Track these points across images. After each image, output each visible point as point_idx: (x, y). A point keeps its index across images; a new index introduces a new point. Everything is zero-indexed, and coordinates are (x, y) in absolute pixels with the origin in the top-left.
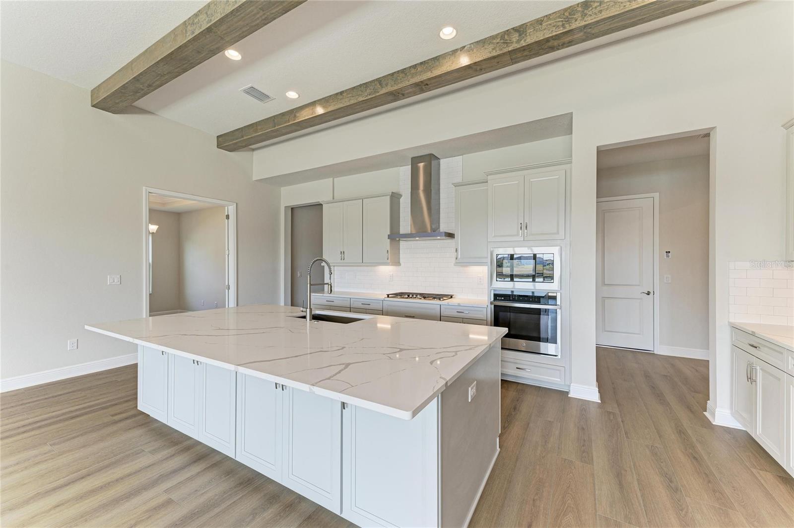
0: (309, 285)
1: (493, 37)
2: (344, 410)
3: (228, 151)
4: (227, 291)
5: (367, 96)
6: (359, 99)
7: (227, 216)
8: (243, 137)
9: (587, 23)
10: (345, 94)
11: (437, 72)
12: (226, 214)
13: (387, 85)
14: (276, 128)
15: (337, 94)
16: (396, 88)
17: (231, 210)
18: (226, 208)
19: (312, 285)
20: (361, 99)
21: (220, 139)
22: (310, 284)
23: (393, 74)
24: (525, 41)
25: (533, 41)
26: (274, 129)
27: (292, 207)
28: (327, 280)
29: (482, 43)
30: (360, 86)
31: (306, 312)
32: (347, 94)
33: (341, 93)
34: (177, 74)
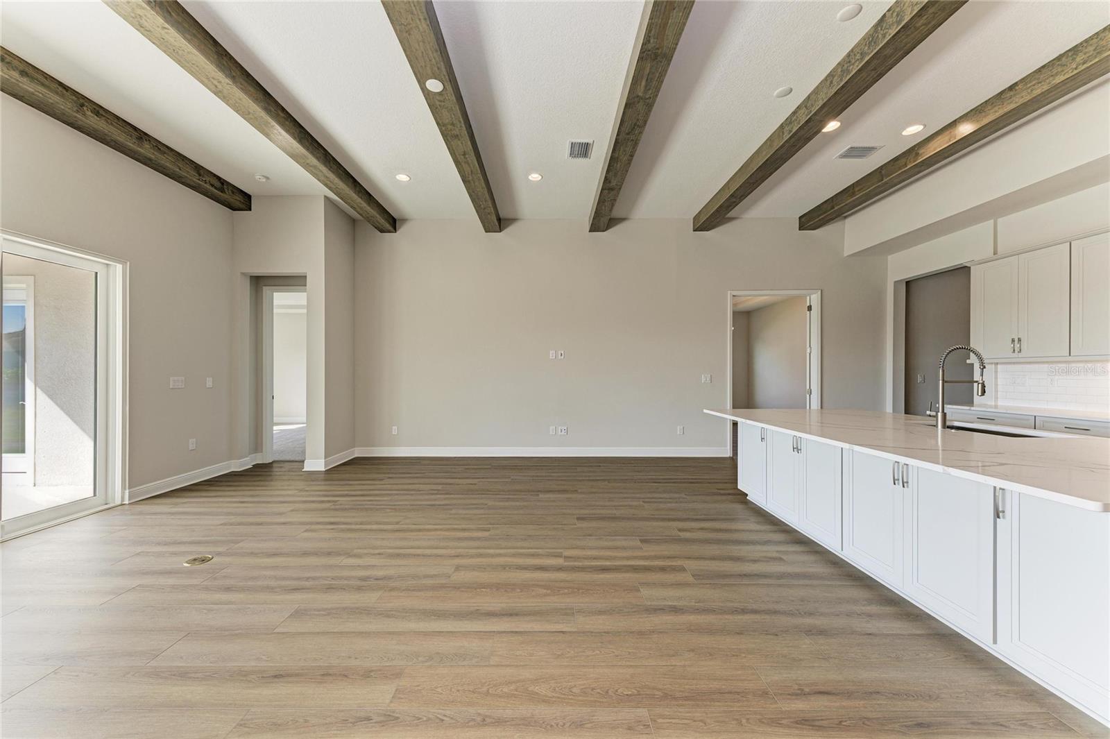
0: (941, 382)
2: (998, 519)
3: (814, 230)
4: (808, 396)
6: (1054, 82)
7: (808, 307)
8: (834, 208)
12: (808, 304)
14: (884, 181)
17: (815, 299)
18: (808, 297)
19: (946, 382)
21: (803, 220)
22: (943, 380)
26: (880, 183)
27: (907, 281)
28: (977, 377)
31: (936, 416)
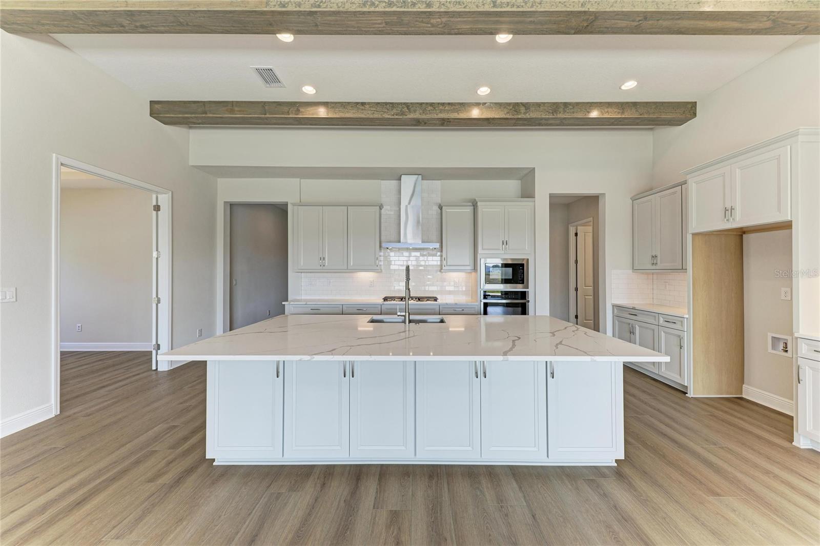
1: (509, 104)
3: (163, 123)
5: (393, 115)
6: (384, 116)
7: (154, 206)
9: (566, 117)
10: (367, 106)
11: (463, 115)
12: (154, 203)
13: (415, 111)
14: (266, 116)
15: (357, 103)
16: (424, 116)
17: (164, 200)
18: (155, 195)
20: (386, 116)
21: (156, 106)
23: (421, 104)
24: (529, 114)
25: (534, 117)
26: (263, 116)
27: (232, 203)
29: (500, 105)
30: (386, 104)
32: (370, 107)
33: (363, 104)
34: (210, 31)
